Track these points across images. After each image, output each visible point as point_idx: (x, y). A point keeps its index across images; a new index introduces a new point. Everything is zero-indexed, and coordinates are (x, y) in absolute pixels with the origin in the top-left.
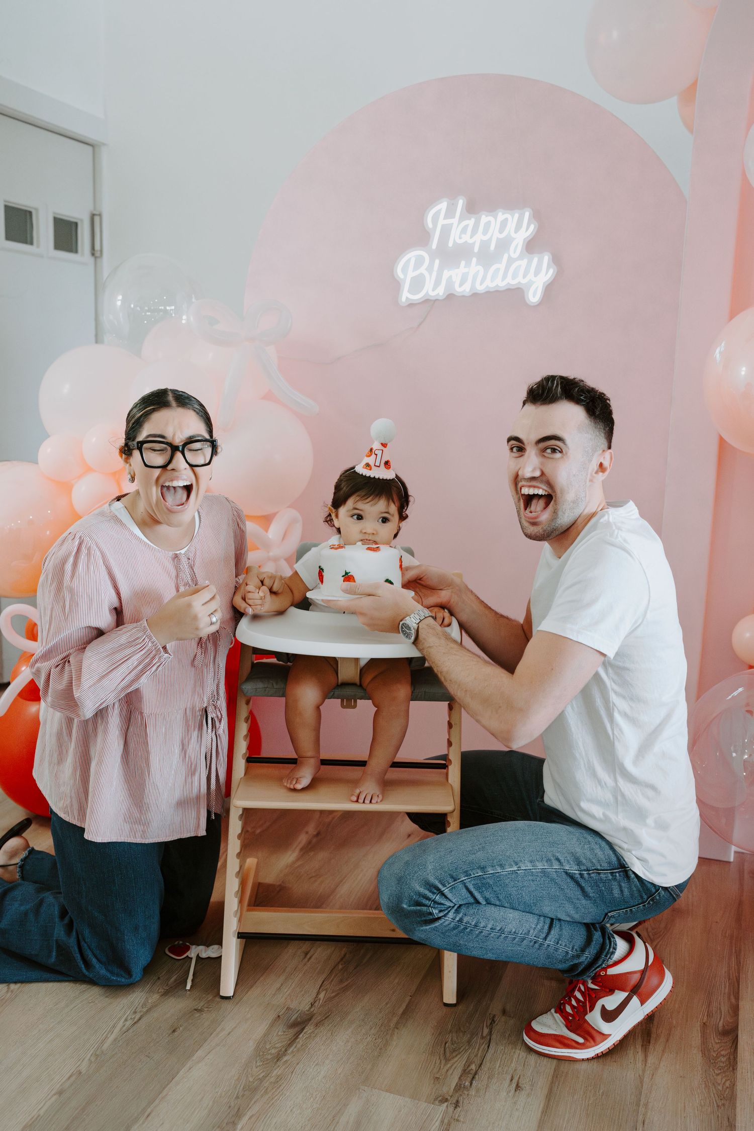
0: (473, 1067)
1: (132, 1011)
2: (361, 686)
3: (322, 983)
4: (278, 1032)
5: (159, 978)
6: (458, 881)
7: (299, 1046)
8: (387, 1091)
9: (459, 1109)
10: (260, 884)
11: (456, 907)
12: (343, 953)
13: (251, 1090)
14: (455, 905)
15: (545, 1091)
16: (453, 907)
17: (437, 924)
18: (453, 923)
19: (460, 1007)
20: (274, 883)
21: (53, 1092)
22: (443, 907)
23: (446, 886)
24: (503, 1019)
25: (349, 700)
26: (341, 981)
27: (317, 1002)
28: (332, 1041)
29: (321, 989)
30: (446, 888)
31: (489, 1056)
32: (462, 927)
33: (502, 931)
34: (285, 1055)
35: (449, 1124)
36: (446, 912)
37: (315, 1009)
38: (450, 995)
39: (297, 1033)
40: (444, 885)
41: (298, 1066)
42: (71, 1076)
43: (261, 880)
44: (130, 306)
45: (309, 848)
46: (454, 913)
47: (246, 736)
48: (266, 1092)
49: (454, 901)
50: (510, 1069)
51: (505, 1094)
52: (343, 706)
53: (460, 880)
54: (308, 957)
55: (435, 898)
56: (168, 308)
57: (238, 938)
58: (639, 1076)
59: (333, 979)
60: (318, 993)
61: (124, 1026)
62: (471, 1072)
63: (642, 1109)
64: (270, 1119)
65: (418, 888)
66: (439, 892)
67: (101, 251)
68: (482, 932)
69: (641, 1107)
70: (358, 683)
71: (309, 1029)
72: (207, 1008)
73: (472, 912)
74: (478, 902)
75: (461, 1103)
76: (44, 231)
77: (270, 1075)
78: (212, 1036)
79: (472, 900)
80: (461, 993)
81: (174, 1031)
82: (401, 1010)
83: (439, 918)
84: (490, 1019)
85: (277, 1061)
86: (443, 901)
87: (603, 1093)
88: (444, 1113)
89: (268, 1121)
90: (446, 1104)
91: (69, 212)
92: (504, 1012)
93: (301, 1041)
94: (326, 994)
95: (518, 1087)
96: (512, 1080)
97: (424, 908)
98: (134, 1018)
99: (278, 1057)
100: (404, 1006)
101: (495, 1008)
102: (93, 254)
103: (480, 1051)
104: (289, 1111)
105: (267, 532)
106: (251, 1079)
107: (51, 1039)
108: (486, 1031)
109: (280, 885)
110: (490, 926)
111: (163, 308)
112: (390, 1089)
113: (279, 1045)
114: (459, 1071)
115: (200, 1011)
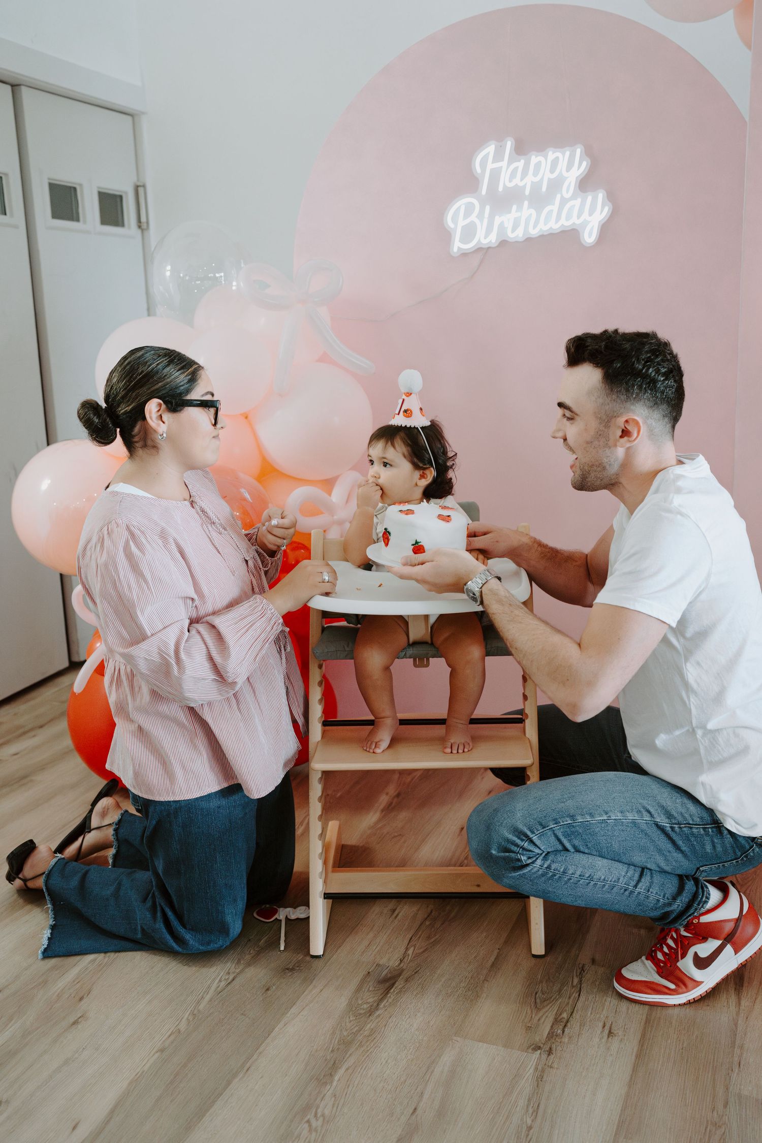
0: (565, 1015)
1: (226, 972)
2: (432, 644)
3: (410, 940)
4: (370, 986)
5: (250, 940)
6: (547, 828)
7: (390, 1000)
8: (480, 1041)
9: (552, 1057)
10: (343, 845)
11: (544, 854)
12: (429, 910)
13: (346, 1044)
14: (544, 852)
15: (639, 1036)
16: (541, 854)
17: (526, 871)
18: (541, 870)
19: (548, 959)
20: (357, 844)
21: (154, 1051)
22: (531, 854)
23: (534, 833)
24: (593, 967)
25: (421, 659)
26: (429, 938)
27: (406, 958)
28: (423, 995)
29: (410, 945)
30: (534, 835)
31: (579, 1004)
32: (551, 874)
33: (591, 878)
34: (377, 1010)
35: (543, 1071)
36: (534, 859)
37: (404, 965)
38: (538, 944)
39: (387, 989)
40: (533, 832)
41: (391, 1019)
42: (171, 1035)
43: (344, 842)
44: (180, 276)
45: (389, 809)
46: (542, 860)
47: (320, 701)
48: (361, 1045)
49: (542, 848)
50: (602, 1016)
51: (598, 1040)
52: (415, 665)
53: (549, 828)
54: (395, 915)
55: (523, 845)
56: (217, 275)
57: (325, 898)
58: (733, 1018)
59: (419, 937)
60: (407, 949)
61: (218, 987)
62: (563, 1020)
63: (737, 1051)
64: (366, 1070)
65: (506, 834)
66: (528, 839)
67: (148, 223)
68: (571, 879)
69: (736, 1049)
70: (430, 642)
71: (400, 984)
72: (298, 967)
73: (560, 859)
74: (566, 850)
75: (554, 1052)
76: (90, 206)
77: (363, 1029)
78: (305, 993)
79: (560, 848)
80: (550, 944)
81: (268, 989)
82: (490, 963)
83: (527, 865)
84: (579, 969)
85: (370, 1015)
86: (531, 847)
87: (697, 1037)
88: (537, 1060)
89: (364, 1073)
90: (539, 1051)
91: (113, 186)
92: (593, 961)
93: (392, 996)
94: (414, 950)
95: (610, 1032)
96: (604, 1027)
97: (513, 855)
98: (228, 978)
99: (370, 1012)
100: (493, 959)
101: (585, 957)
102: (140, 227)
103: (571, 1000)
104: (384, 1062)
105: (330, 494)
106: (345, 1034)
107: (149, 1001)
108: (576, 981)
109: (362, 847)
110: (578, 873)
111: (212, 275)
112: (482, 1039)
113: (371, 1000)
114: (551, 1019)
115: (292, 970)
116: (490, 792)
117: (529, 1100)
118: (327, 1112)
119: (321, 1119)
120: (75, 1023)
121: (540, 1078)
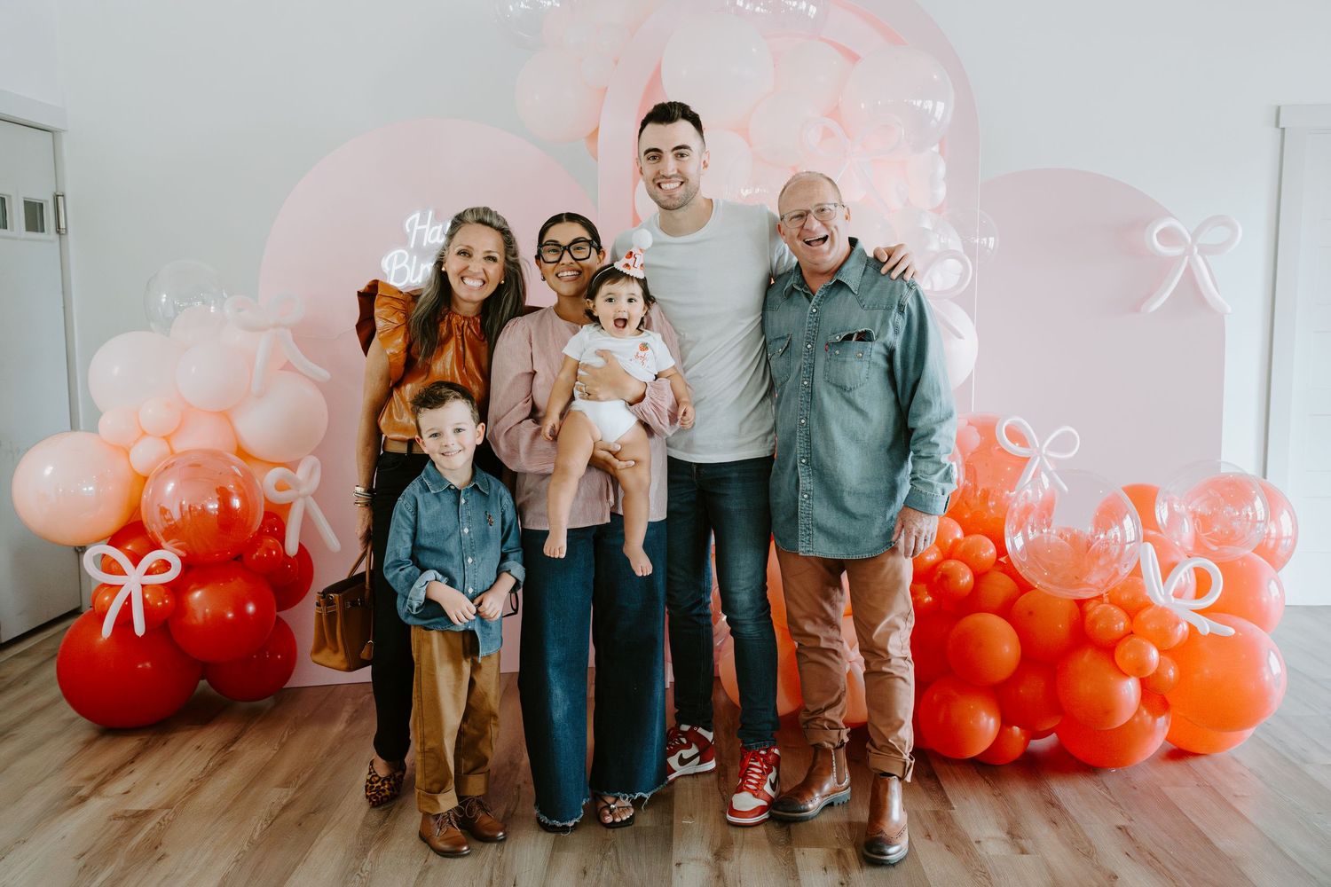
48: (379, 840)
64: (387, 850)
67: (66, 229)
76: (17, 215)
78: (328, 823)
81: (300, 825)
91: (37, 195)
102: (58, 232)
105: (295, 474)
115: (314, 813)
118: (369, 870)
119: (366, 874)
120: (160, 858)
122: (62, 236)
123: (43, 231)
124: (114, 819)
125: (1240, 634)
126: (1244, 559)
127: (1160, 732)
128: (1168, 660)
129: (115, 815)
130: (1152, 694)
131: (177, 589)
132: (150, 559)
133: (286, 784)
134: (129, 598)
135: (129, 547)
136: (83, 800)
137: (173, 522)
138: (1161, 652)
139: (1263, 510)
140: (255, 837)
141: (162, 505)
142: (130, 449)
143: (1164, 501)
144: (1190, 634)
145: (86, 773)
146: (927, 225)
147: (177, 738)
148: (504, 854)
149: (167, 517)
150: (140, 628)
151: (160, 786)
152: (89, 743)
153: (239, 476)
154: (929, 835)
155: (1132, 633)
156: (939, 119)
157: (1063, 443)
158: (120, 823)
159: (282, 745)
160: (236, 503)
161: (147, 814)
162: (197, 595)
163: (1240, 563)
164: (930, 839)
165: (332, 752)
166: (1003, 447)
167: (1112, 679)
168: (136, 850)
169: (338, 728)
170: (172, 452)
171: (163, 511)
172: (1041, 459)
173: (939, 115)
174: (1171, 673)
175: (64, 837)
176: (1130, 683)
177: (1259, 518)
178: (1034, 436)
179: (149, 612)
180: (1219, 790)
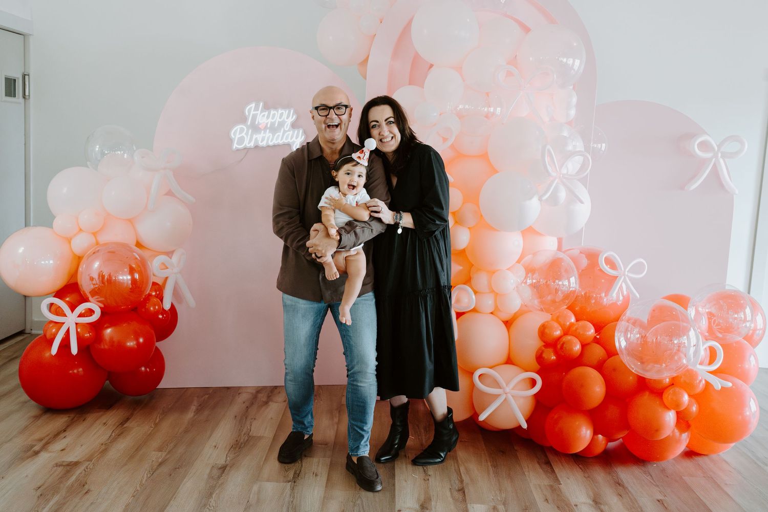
0: (298, 472)
4: (215, 472)
7: (226, 474)
8: (267, 482)
9: (296, 484)
13: (212, 488)
15: (327, 475)
28: (239, 471)
29: (227, 457)
34: (222, 477)
35: (293, 487)
37: (228, 462)
39: (223, 471)
41: (228, 479)
42: (135, 491)
48: (219, 487)
50: (312, 471)
51: (312, 478)
59: (231, 453)
64: (224, 494)
67: (29, 96)
71: (228, 468)
75: (296, 482)
77: (218, 483)
78: (188, 475)
81: (170, 475)
82: (264, 460)
88: (291, 485)
90: (291, 482)
91: (12, 74)
94: (230, 457)
95: (316, 475)
99: (219, 477)
102: (24, 98)
104: (231, 491)
105: (171, 259)
106: (211, 485)
112: (268, 480)
113: (218, 474)
114: (293, 473)
115: (178, 468)
116: (244, 403)
117: (290, 495)
118: (214, 505)
119: (212, 508)
120: (86, 493)
121: (293, 489)
122: (26, 100)
123: (15, 97)
124: (57, 466)
125: (734, 387)
126: (737, 342)
127: (684, 441)
128: (693, 401)
129: (57, 464)
130: (683, 421)
131: (96, 327)
132: (81, 308)
133: (160, 449)
134: (68, 331)
135: (67, 299)
136: (37, 453)
137: (97, 286)
138: (690, 396)
139: (750, 315)
140: (143, 482)
141: (91, 275)
142: (71, 239)
143: (693, 306)
144: (706, 386)
145: (37, 435)
146: (565, 134)
147: (90, 418)
148: (295, 499)
149: (94, 282)
150: (74, 350)
151: (83, 447)
152: (37, 417)
153: (138, 260)
154: (547, 500)
155: (673, 384)
156: (576, 70)
157: (638, 268)
158: (60, 469)
159: (156, 425)
160: (137, 276)
161: (76, 464)
162: (109, 331)
163: (734, 344)
164: (548, 502)
165: (186, 431)
166: (603, 270)
167: (660, 410)
168: (72, 485)
169: (190, 415)
170: (97, 243)
171: (92, 279)
172: (625, 278)
173: (576, 67)
174: (694, 408)
175: (27, 476)
176: (671, 414)
177: (748, 319)
178: (620, 262)
179: (80, 340)
180: (715, 479)
